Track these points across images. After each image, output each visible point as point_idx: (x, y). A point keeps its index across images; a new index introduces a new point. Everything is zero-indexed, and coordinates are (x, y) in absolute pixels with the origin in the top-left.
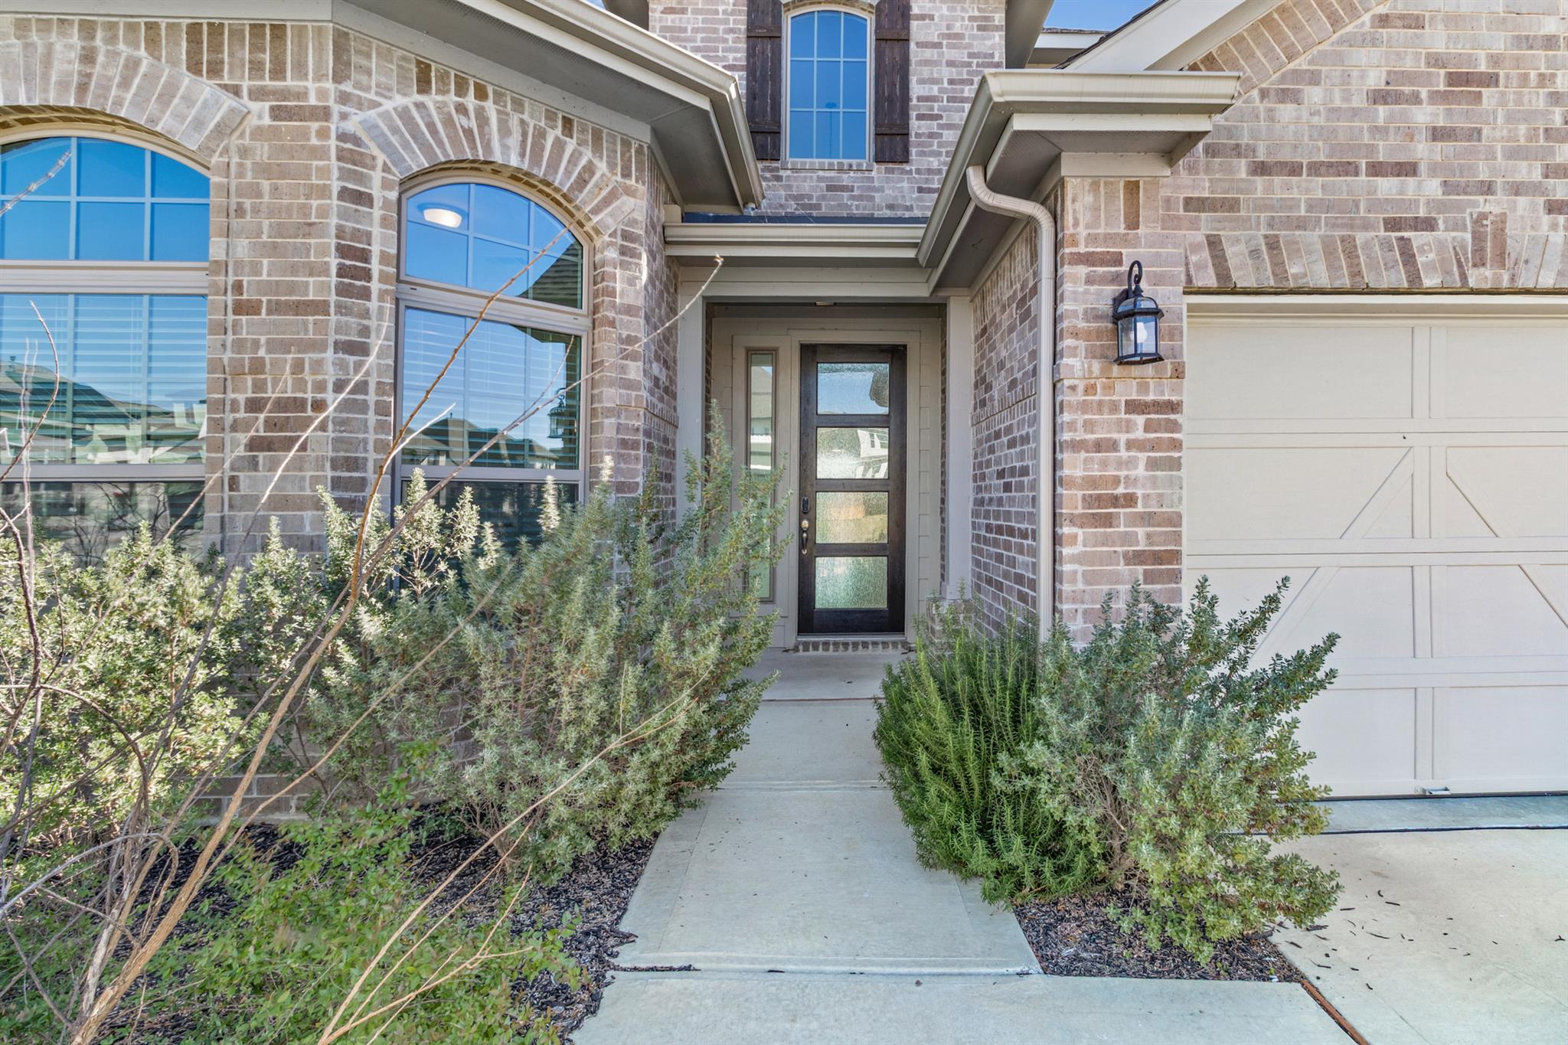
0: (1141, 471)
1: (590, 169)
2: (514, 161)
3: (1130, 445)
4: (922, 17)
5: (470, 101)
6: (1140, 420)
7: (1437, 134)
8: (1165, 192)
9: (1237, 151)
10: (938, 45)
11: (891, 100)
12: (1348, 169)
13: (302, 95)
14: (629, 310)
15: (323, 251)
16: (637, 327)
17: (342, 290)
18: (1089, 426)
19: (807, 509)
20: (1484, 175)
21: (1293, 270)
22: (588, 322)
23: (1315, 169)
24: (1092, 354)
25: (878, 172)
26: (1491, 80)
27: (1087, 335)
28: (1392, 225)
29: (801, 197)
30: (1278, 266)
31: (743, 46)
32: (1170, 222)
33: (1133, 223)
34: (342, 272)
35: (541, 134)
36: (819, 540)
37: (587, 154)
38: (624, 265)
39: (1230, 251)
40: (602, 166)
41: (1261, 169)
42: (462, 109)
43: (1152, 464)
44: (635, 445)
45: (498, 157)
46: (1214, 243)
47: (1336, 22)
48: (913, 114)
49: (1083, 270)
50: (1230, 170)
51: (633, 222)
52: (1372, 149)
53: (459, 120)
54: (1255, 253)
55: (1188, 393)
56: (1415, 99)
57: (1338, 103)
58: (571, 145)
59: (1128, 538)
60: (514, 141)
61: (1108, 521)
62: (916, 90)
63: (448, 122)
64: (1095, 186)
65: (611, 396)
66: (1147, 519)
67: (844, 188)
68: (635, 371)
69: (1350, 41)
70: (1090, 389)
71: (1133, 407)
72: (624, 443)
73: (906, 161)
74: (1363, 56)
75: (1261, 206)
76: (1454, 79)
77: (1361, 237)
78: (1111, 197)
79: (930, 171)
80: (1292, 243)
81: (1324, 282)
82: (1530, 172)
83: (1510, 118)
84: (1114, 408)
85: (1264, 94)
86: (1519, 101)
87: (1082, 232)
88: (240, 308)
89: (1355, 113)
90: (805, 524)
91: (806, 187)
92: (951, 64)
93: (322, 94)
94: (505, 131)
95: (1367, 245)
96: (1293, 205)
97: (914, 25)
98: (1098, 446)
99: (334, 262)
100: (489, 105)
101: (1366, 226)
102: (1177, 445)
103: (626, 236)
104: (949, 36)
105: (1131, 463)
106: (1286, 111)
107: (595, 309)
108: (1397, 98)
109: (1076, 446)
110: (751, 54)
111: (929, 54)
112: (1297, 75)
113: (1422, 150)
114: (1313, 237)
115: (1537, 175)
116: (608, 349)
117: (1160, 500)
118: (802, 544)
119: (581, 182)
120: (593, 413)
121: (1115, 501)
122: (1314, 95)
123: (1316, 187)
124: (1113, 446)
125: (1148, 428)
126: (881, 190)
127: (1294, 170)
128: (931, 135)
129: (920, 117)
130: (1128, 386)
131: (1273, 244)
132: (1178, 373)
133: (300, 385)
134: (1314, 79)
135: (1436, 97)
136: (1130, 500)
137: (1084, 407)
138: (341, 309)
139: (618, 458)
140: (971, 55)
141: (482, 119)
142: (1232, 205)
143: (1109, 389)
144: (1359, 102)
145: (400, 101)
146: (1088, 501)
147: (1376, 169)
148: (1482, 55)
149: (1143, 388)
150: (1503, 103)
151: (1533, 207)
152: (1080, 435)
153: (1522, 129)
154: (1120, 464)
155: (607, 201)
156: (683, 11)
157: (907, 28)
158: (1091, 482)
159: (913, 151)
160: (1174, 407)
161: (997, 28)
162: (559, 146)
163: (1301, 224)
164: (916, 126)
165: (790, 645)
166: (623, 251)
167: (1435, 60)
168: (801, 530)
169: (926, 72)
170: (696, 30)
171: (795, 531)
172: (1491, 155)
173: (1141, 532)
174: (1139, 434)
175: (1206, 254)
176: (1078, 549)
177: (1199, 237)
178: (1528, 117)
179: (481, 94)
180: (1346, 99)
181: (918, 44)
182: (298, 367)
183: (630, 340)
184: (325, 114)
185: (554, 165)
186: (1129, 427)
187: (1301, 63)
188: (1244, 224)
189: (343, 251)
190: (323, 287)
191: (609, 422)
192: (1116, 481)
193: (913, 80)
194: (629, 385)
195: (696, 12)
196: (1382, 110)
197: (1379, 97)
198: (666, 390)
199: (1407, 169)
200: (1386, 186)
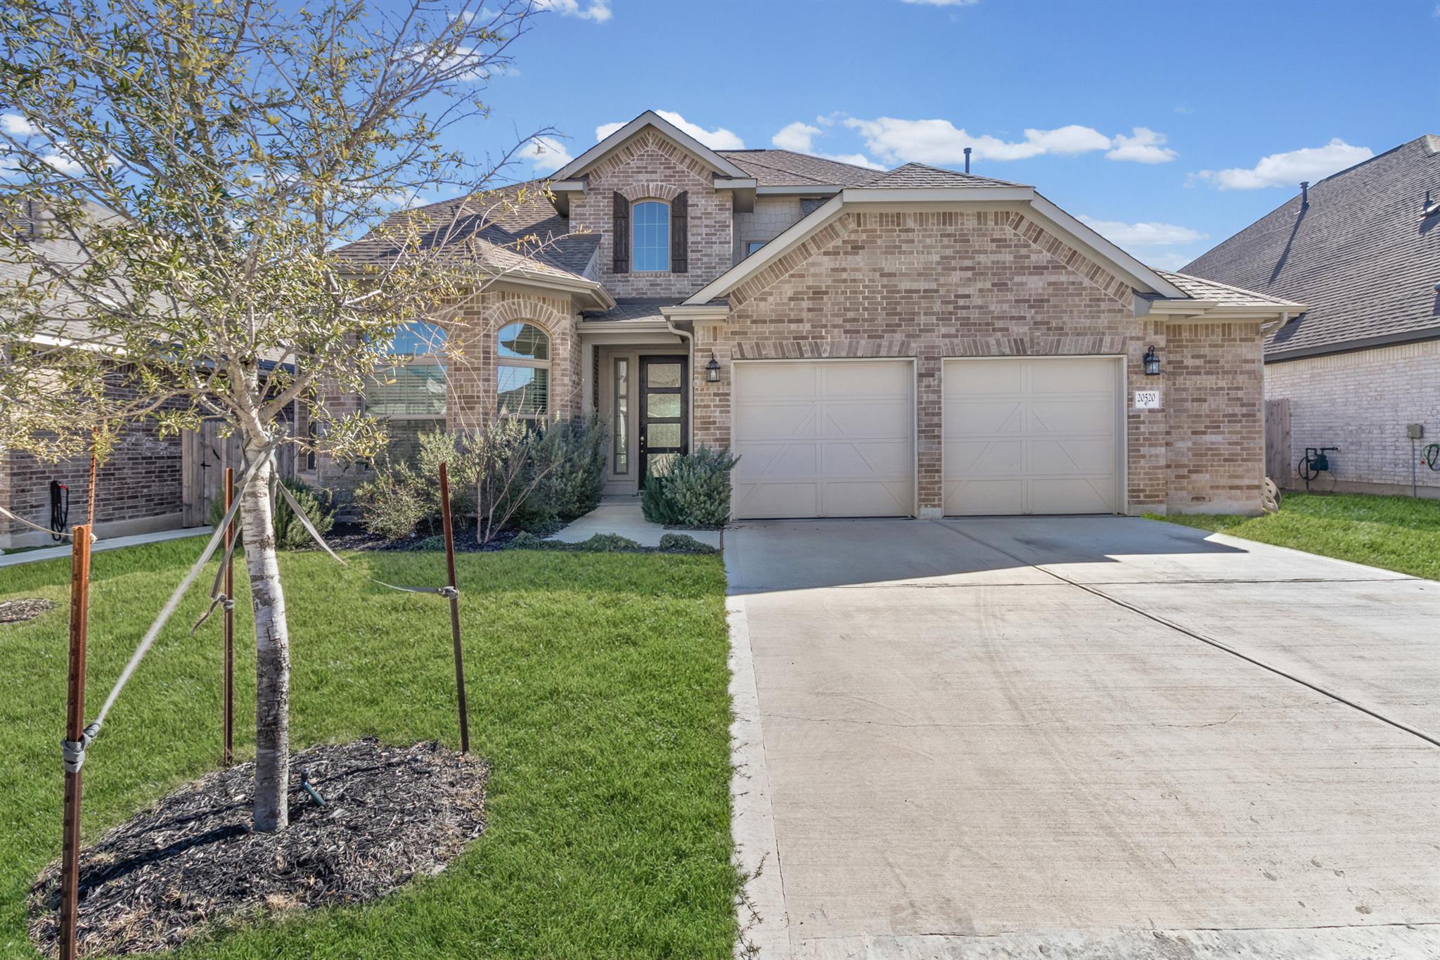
0: (718, 414)
1: (551, 313)
2: (528, 316)
3: (715, 406)
4: (693, 205)
5: (516, 300)
6: (718, 398)
7: (810, 310)
8: (724, 330)
9: (747, 317)
10: (701, 218)
11: (678, 244)
12: (782, 321)
13: (473, 308)
14: (565, 359)
15: (479, 353)
16: (567, 365)
17: (484, 364)
18: (702, 400)
19: (643, 431)
20: (824, 322)
21: (764, 353)
22: (550, 364)
23: (772, 321)
24: (702, 379)
25: (673, 277)
26: (826, 293)
27: (701, 373)
28: (795, 338)
29: (638, 289)
30: (759, 352)
31: (612, 221)
32: (726, 339)
33: (715, 339)
34: (484, 358)
35: (536, 305)
36: (649, 446)
37: (550, 308)
38: (563, 344)
39: (744, 347)
40: (555, 312)
41: (754, 322)
42: (514, 303)
43: (721, 412)
44: (567, 406)
45: (524, 316)
46: (740, 345)
47: (777, 277)
48: (689, 250)
49: (700, 354)
50: (744, 322)
51: (566, 329)
52: (789, 315)
53: (513, 307)
54: (752, 348)
55: (733, 390)
56: (803, 299)
57: (778, 301)
58: (545, 306)
59: (714, 434)
60: (528, 310)
61: (708, 429)
62: (690, 239)
63: (510, 308)
64: (704, 328)
65: (559, 390)
66: (719, 428)
67: (658, 285)
68: (567, 380)
69: (781, 282)
70: (702, 390)
71: (715, 395)
72: (563, 406)
73: (686, 271)
74: (787, 286)
75: (754, 333)
76: (815, 293)
77: (784, 342)
78: (708, 331)
79: (697, 276)
80: (763, 345)
81: (774, 356)
82: (839, 321)
83: (832, 304)
84: (710, 395)
85: (755, 299)
86: (835, 299)
87: (700, 342)
88: (456, 370)
89: (784, 304)
90: (642, 438)
91: (641, 285)
92: (706, 226)
93: (478, 307)
94: (526, 307)
95: (787, 344)
96: (765, 332)
97: (689, 208)
98: (705, 406)
99: (482, 356)
100: (521, 300)
101: (787, 338)
102: (729, 406)
103: (563, 334)
104: (705, 214)
105: (715, 411)
106: (762, 304)
107: (553, 360)
108: (797, 299)
109: (699, 406)
110: (615, 225)
111: (696, 222)
112: (765, 293)
113: (805, 315)
114: (771, 342)
115: (841, 322)
116: (558, 374)
117: (724, 423)
118: (641, 447)
119: (549, 318)
120: (553, 395)
121: (710, 423)
122: (771, 299)
123: (772, 327)
124: (709, 406)
125: (720, 401)
126: (675, 285)
127: (765, 322)
128: (698, 259)
129: (692, 251)
130: (713, 389)
131: (757, 344)
132: (729, 384)
133: (473, 391)
134: (771, 294)
135: (809, 299)
136: (714, 423)
137: (701, 395)
138: (484, 369)
139: (561, 410)
140: (716, 222)
141: (519, 305)
142: (746, 333)
143: (708, 389)
144: (786, 301)
145: (497, 305)
146: (702, 423)
147: (790, 321)
148: (823, 285)
149: (718, 389)
150: (830, 299)
151: (839, 332)
152: (699, 403)
153: (836, 307)
154: (711, 412)
155: (557, 323)
156: (585, 206)
157: (686, 211)
158: (702, 417)
159: (689, 267)
160: (728, 394)
161: (728, 209)
162: (542, 308)
163: (767, 338)
164: (690, 255)
165: (635, 493)
166: (562, 339)
167: (809, 287)
168: (640, 441)
169: (695, 230)
170: (590, 215)
171: (638, 442)
172: (826, 316)
173: (718, 432)
174: (717, 403)
175: (737, 348)
176: (699, 437)
177: (735, 343)
178: (839, 304)
179: (519, 297)
180: (781, 299)
181: (692, 218)
182: (472, 386)
183: (565, 370)
184: (478, 313)
185: (540, 315)
186: (714, 401)
187: (767, 289)
188: (749, 339)
189: (484, 352)
190: (479, 363)
191: (558, 398)
192: (710, 417)
193: (689, 234)
194: (565, 385)
195: (591, 206)
196: (792, 303)
197: (791, 299)
198: (577, 384)
199: (800, 321)
200: (793, 326)
